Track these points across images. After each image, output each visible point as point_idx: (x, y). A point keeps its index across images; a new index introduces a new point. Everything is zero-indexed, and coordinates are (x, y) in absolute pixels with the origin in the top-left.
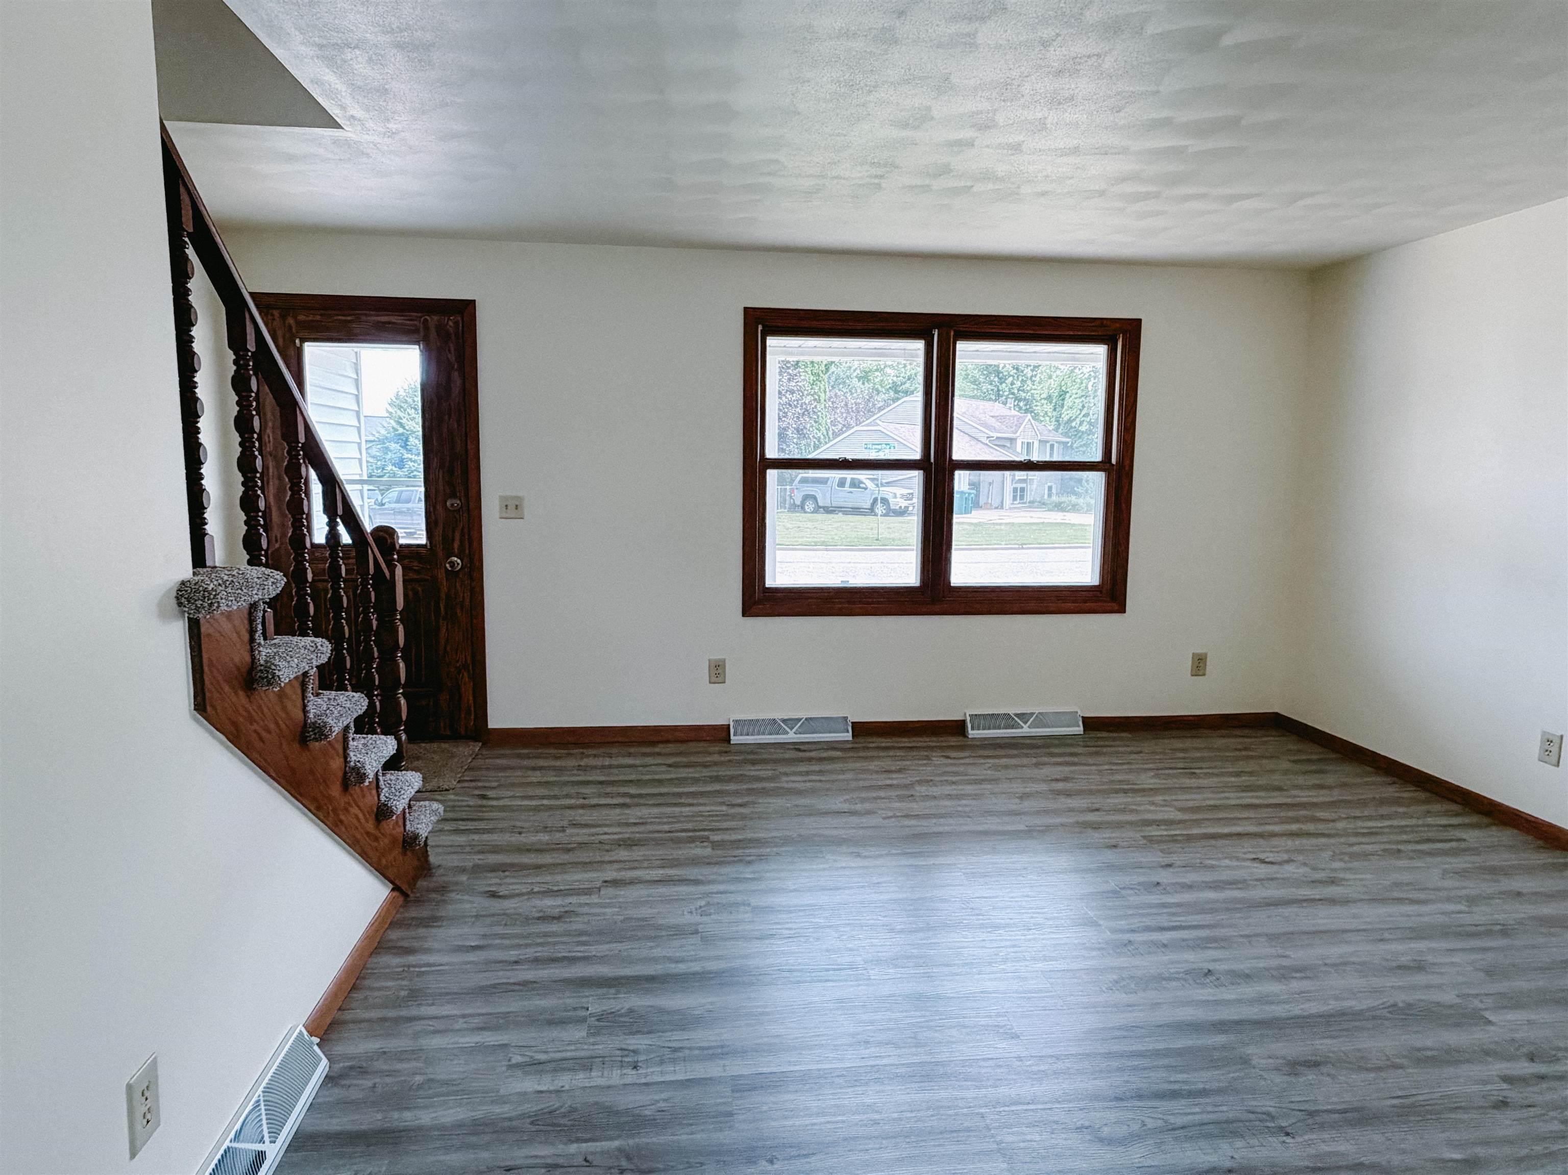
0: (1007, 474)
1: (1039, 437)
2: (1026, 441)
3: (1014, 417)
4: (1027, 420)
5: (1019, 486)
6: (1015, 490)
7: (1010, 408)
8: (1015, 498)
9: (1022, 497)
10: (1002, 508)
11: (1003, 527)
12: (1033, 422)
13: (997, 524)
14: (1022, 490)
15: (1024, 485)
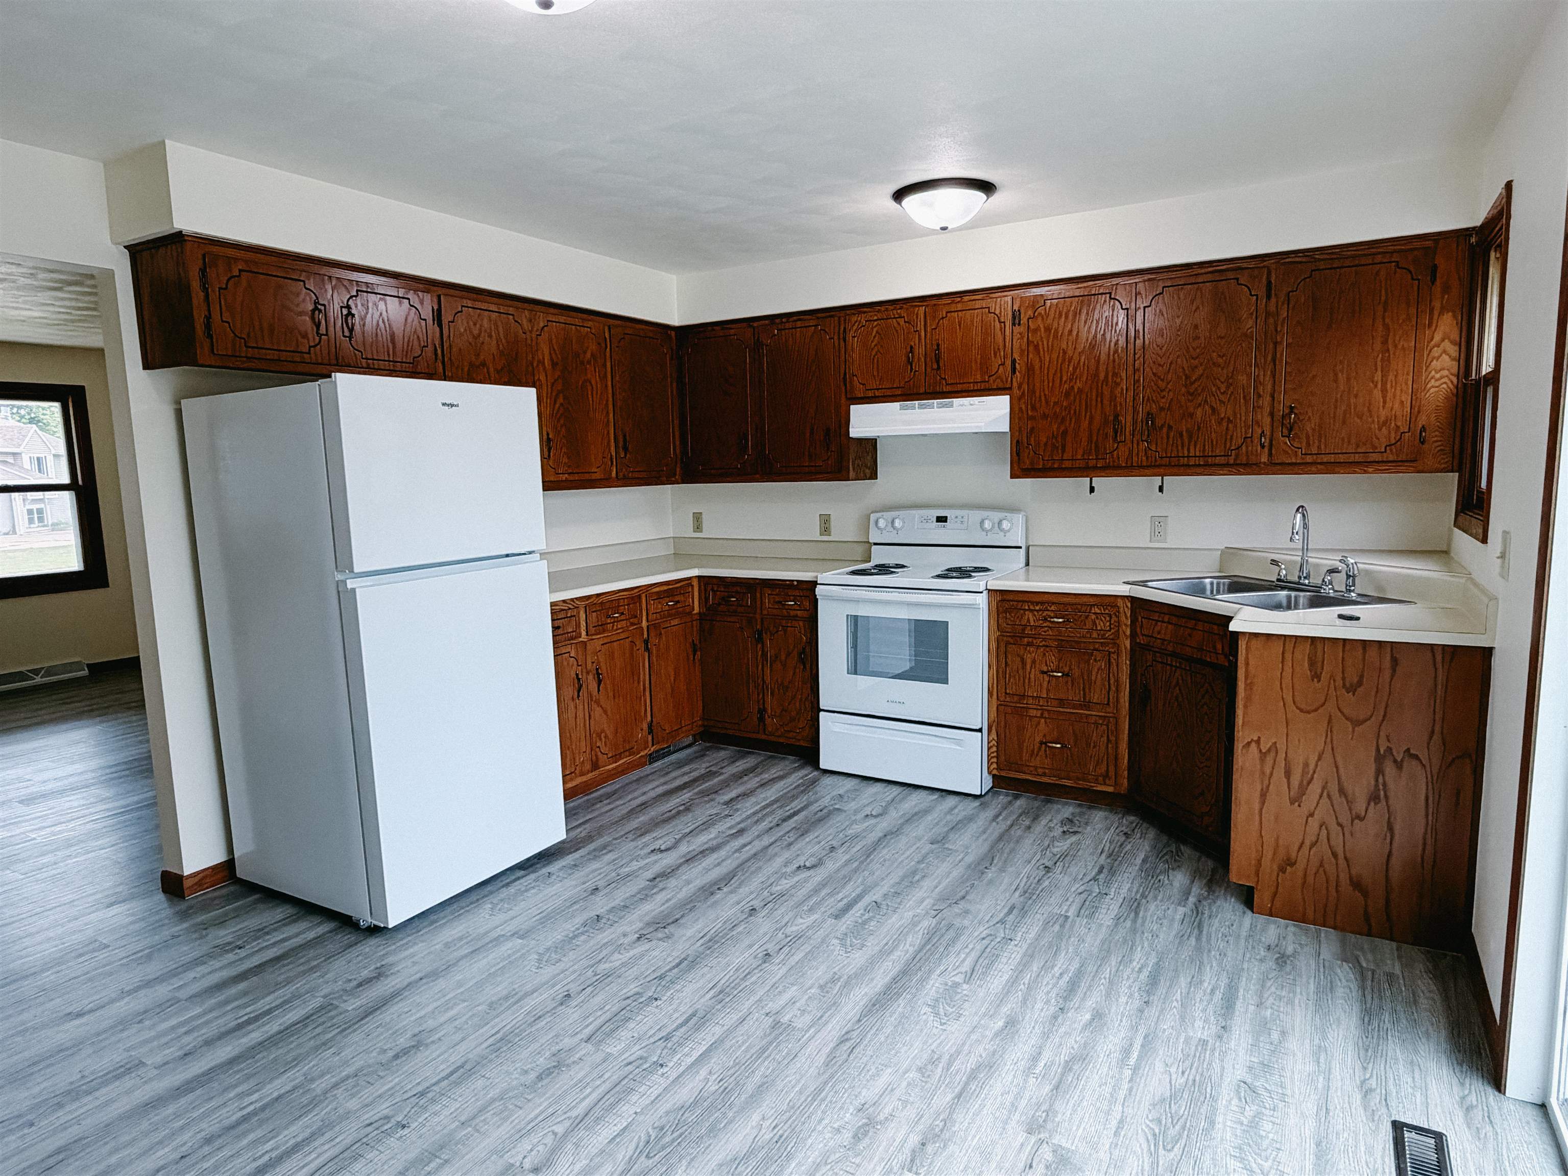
0: (15, 495)
1: (53, 452)
2: (36, 456)
3: (12, 427)
4: (32, 431)
5: (34, 507)
6: (30, 512)
7: (6, 418)
8: (31, 521)
9: (41, 519)
10: (14, 532)
11: (17, 554)
12: (40, 432)
13: (9, 551)
14: (40, 511)
15: (42, 506)
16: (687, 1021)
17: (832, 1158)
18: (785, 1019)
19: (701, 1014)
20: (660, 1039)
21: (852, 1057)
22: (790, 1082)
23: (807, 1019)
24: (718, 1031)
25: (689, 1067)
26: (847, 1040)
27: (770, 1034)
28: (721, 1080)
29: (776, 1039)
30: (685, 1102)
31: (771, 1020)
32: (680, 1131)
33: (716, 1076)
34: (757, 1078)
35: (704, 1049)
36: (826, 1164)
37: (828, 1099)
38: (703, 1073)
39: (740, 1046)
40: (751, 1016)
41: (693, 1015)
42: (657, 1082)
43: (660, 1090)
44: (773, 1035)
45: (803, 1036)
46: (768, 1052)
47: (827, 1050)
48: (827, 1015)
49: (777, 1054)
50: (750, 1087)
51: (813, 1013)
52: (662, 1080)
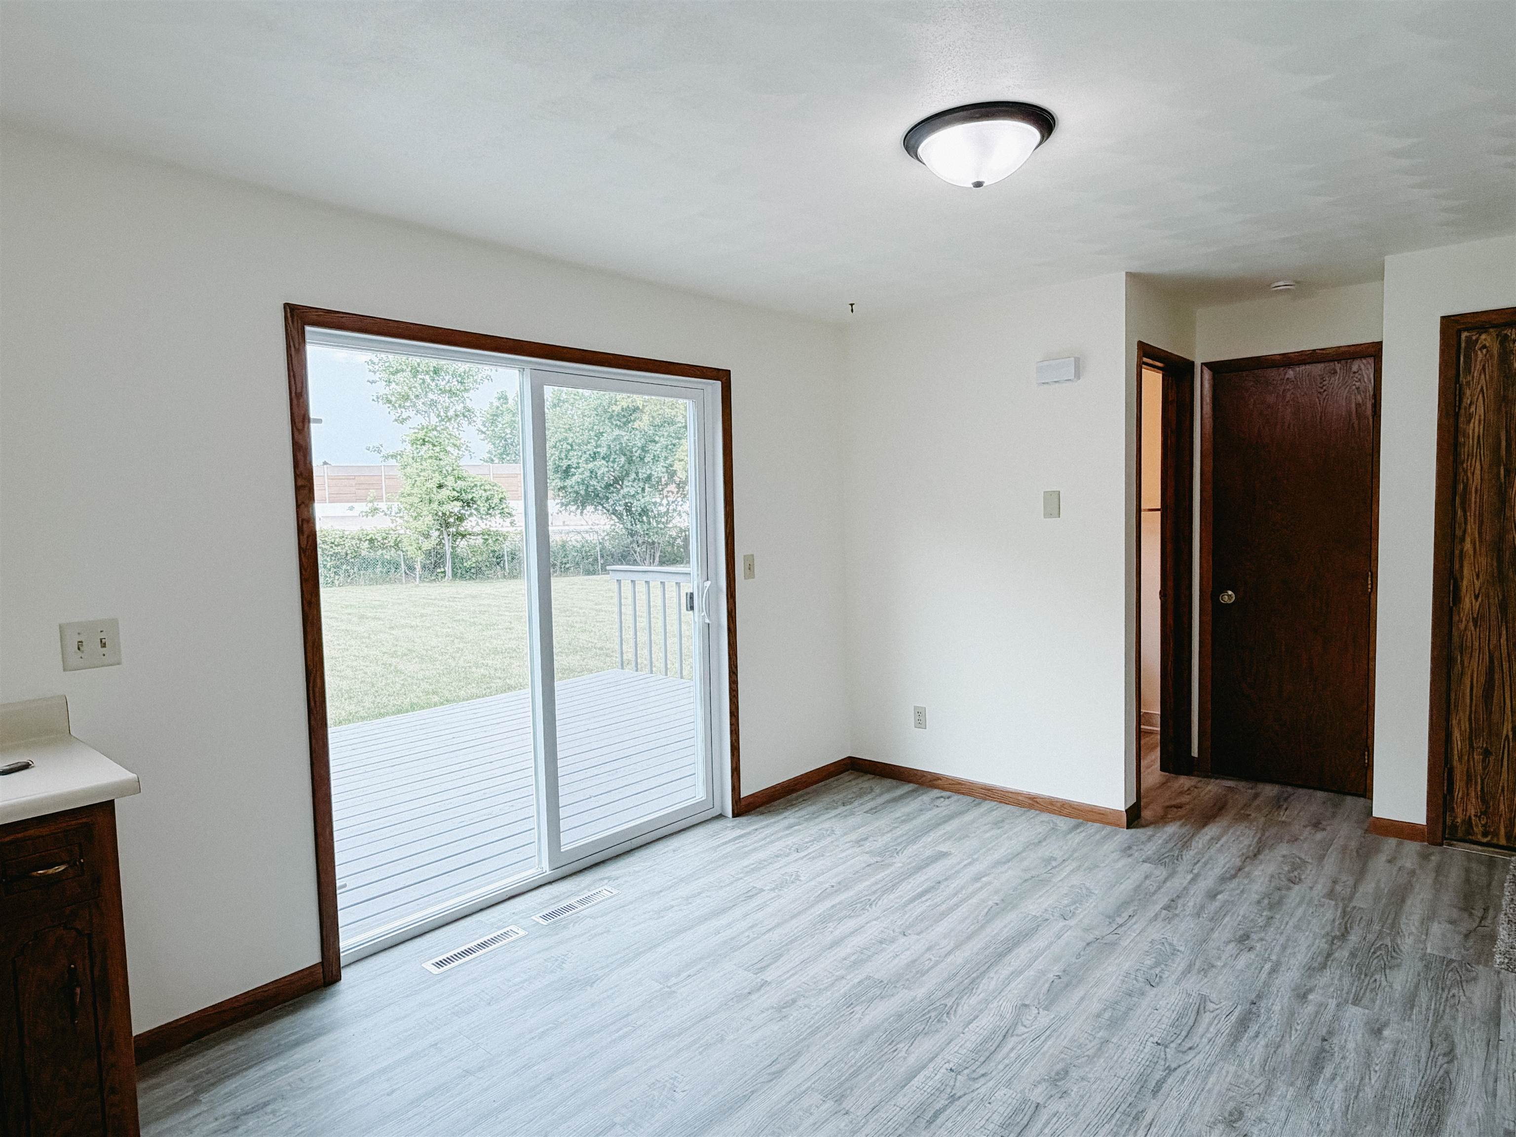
16: (936, 1115)
17: (814, 992)
18: (830, 1104)
19: (922, 1123)
20: (960, 1097)
21: (775, 1057)
22: (835, 1043)
23: (806, 1102)
24: (901, 1100)
25: (924, 1067)
26: (774, 1073)
27: (846, 1090)
28: (895, 1051)
29: (841, 1084)
30: (924, 1037)
31: (844, 1105)
32: (924, 1018)
33: (900, 1055)
34: (863, 1050)
35: (913, 1082)
36: (820, 989)
37: (806, 1027)
38: (912, 1060)
39: (878, 1079)
40: (865, 1114)
41: (930, 1122)
42: (953, 1055)
43: (947, 1050)
44: (843, 1088)
45: (814, 1083)
46: (850, 1072)
47: (795, 1067)
48: (784, 1103)
49: (842, 1068)
50: (870, 1042)
51: (798, 1107)
52: (947, 1057)
